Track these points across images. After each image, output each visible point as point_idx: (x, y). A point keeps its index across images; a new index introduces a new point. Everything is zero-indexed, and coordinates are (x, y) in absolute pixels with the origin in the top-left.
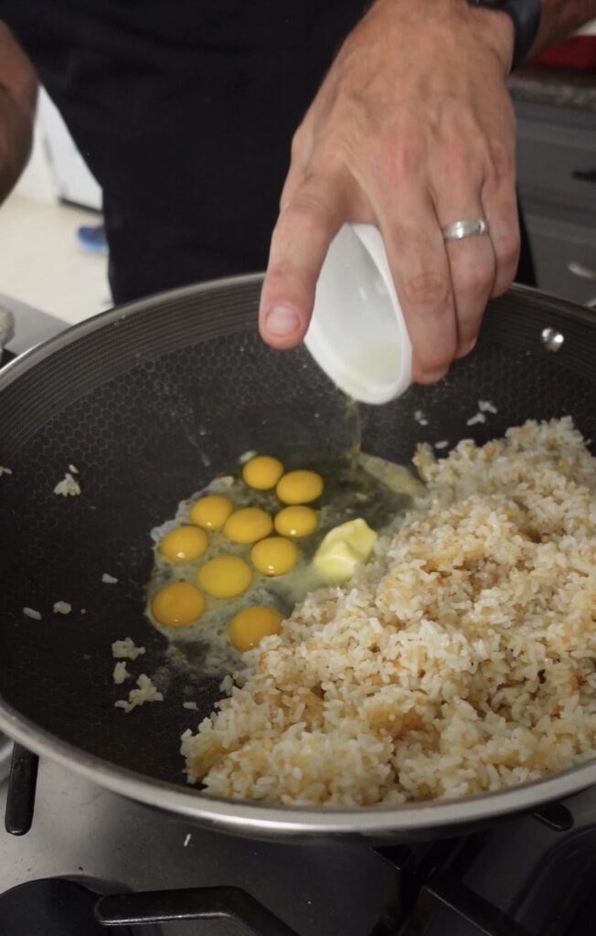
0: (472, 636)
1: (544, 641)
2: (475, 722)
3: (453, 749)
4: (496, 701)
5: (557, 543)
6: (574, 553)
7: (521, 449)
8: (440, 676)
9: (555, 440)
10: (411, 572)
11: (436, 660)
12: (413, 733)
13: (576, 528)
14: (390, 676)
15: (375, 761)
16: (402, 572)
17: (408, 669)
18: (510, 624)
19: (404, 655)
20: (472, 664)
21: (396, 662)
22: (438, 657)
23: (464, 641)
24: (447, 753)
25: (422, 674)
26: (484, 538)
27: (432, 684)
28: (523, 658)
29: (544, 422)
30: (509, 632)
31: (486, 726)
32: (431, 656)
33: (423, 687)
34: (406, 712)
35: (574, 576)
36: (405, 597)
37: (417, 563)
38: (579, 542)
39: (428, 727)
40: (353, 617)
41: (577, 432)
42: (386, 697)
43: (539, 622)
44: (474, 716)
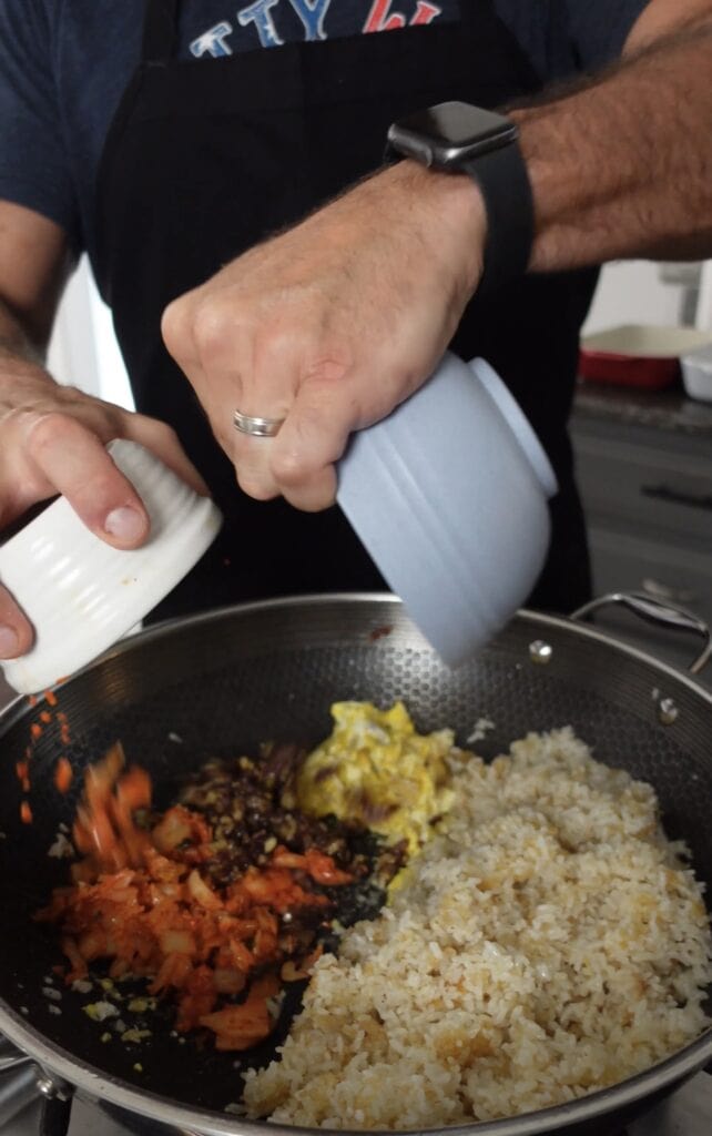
0: (534, 957)
1: (602, 950)
2: (544, 1041)
3: (526, 1074)
4: (564, 1018)
5: (594, 852)
6: (613, 860)
7: (530, 764)
8: (506, 1000)
9: (559, 750)
10: (467, 891)
11: (500, 983)
12: (483, 1060)
13: (611, 836)
14: (453, 1001)
15: (440, 1093)
16: (457, 892)
17: (473, 993)
18: (567, 937)
19: (468, 979)
20: (537, 986)
21: (459, 986)
22: (502, 979)
23: (527, 962)
24: (521, 1078)
25: (487, 998)
26: (534, 862)
27: (498, 1009)
28: (586, 971)
29: (545, 734)
30: (567, 947)
31: (555, 1044)
32: (495, 978)
33: (489, 1012)
34: (473, 1037)
35: (617, 883)
36: (463, 918)
37: (473, 882)
38: (614, 848)
39: (497, 1052)
40: (409, 940)
41: (579, 741)
42: (452, 1023)
43: (593, 933)
44: (542, 1035)
